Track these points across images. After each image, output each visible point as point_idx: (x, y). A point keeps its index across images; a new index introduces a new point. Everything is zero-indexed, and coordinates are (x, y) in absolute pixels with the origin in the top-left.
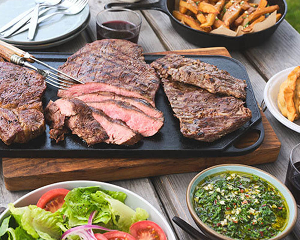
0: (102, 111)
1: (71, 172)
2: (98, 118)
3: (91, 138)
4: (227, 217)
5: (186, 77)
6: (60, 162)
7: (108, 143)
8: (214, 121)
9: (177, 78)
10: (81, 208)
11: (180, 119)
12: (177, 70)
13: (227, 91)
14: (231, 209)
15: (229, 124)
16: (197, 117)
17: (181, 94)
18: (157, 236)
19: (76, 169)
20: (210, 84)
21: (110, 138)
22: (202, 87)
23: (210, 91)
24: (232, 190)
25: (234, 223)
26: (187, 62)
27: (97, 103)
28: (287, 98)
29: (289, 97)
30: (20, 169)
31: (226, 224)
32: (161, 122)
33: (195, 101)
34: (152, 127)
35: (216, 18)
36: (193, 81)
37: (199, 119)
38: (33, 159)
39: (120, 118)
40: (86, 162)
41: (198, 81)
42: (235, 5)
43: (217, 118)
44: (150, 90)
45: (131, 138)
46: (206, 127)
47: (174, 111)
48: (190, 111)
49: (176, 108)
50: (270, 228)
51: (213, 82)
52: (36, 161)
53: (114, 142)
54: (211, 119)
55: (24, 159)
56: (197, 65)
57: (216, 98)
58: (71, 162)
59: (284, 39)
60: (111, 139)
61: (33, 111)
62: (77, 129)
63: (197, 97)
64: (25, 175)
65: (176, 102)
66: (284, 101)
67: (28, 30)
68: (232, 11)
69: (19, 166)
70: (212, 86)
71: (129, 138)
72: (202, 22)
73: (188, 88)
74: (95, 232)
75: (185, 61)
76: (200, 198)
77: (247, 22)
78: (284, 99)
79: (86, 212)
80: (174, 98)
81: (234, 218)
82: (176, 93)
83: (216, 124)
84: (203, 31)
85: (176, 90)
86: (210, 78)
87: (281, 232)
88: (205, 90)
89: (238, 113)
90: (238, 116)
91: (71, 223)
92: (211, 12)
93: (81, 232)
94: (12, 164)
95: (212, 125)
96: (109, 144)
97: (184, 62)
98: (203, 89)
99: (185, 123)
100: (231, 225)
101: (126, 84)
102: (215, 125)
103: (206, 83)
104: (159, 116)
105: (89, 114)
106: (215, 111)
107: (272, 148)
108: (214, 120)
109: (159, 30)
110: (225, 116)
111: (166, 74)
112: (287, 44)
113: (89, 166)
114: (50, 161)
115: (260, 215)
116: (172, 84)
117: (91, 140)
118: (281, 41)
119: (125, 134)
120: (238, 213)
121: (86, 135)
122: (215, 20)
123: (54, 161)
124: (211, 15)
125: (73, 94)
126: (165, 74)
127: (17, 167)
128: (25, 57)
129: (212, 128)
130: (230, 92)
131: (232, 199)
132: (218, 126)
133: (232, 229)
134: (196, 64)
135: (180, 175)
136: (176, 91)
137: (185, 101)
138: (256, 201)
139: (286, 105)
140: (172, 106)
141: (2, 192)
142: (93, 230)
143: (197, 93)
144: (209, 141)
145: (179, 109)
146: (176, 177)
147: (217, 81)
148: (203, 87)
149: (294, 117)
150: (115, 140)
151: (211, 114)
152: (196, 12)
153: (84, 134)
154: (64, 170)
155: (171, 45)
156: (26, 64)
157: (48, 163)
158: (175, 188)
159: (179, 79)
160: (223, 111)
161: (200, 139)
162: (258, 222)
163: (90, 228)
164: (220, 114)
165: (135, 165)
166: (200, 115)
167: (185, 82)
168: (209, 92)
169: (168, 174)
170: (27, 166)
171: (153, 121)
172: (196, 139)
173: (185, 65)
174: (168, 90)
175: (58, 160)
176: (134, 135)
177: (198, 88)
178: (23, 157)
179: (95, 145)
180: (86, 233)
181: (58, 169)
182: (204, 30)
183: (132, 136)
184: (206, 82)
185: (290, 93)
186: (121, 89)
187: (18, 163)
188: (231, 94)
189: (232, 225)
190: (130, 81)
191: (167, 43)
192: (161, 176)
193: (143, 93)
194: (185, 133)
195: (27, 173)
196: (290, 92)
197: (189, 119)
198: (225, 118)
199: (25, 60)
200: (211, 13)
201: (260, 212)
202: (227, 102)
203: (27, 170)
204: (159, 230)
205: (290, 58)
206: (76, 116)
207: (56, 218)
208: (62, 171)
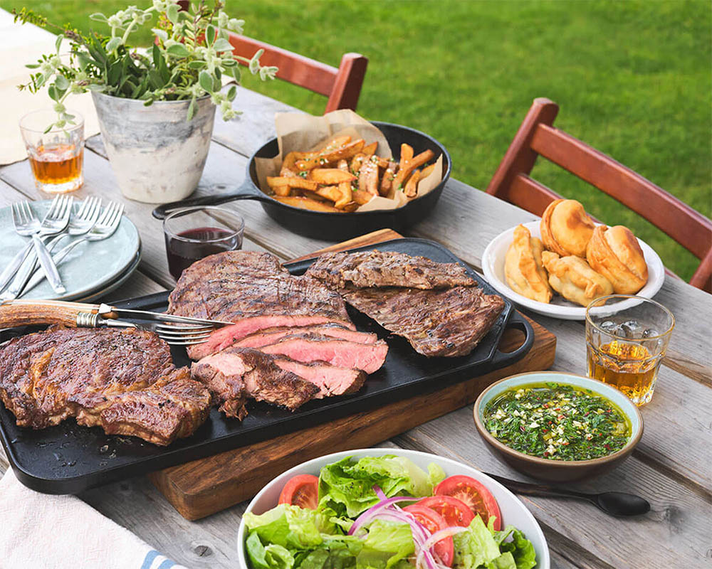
0: (284, 355)
1: (286, 457)
2: (286, 367)
3: (293, 397)
4: (551, 441)
5: (376, 276)
6: (260, 449)
7: (322, 398)
8: (457, 325)
9: (364, 283)
10: (351, 487)
11: (407, 336)
12: (355, 271)
13: (448, 280)
14: (549, 430)
15: (480, 323)
16: (428, 326)
17: (381, 304)
18: (475, 494)
19: (291, 450)
20: (418, 277)
21: (321, 388)
22: (407, 286)
23: (424, 287)
24: (533, 408)
25: (565, 446)
26: (361, 256)
27: (272, 346)
28: (527, 273)
29: (530, 271)
30: (205, 475)
31: (555, 450)
32: (383, 347)
33: (408, 307)
34: (374, 358)
35: (352, 188)
36: (390, 281)
37: (433, 328)
38: (214, 457)
39: (319, 358)
40: (300, 437)
41: (397, 279)
42: (366, 164)
43: (458, 320)
44: (336, 308)
45: (356, 379)
46: (449, 336)
47: (388, 329)
48: (412, 322)
49: (388, 324)
50: (613, 438)
51: (421, 273)
52: (223, 458)
53: (331, 393)
54: (450, 323)
55: (200, 462)
56: (378, 258)
57: (436, 294)
58: (277, 444)
59: (458, 201)
60: (324, 391)
61: (182, 383)
62: (265, 391)
63: (408, 301)
64: (218, 483)
65: (381, 316)
66: (524, 278)
67: (45, 278)
68: (368, 172)
69: (199, 472)
70: (423, 278)
71: (352, 381)
72: (335, 200)
73: (385, 294)
74: (401, 505)
75: (358, 256)
76: (498, 432)
77: (400, 185)
78: (522, 276)
79: (362, 491)
80: (376, 312)
81: (561, 440)
82: (372, 304)
83: (462, 329)
84: (342, 211)
85: (369, 300)
86: (414, 269)
87: (630, 436)
88: (414, 289)
89: (483, 305)
90: (486, 309)
91: (351, 512)
92: (341, 180)
93: (378, 515)
94: (185, 474)
95: (457, 332)
96: (324, 398)
97: (357, 258)
98: (410, 288)
99: (417, 339)
100: (562, 449)
101: (296, 309)
102: (460, 330)
103: (412, 278)
104: (372, 341)
105: (272, 364)
106: (448, 311)
107: (546, 344)
108: (454, 323)
109: (253, 233)
110: (468, 314)
111: (342, 282)
112: (467, 207)
113: (307, 442)
114: (244, 452)
115: (591, 425)
116: (357, 294)
117: (294, 401)
118: (453, 203)
119: (344, 377)
120: (561, 432)
121: (283, 395)
122: (352, 191)
123: (249, 450)
124: (344, 184)
125: (215, 348)
126: (339, 283)
127: (197, 476)
128: (100, 312)
129: (459, 334)
130: (453, 281)
131: (542, 419)
132: (465, 330)
133: (568, 453)
134: (376, 256)
135: (434, 421)
136: (372, 301)
137: (394, 310)
138: (575, 411)
139: (529, 284)
140: (381, 323)
141: (180, 527)
142: (396, 504)
143: (404, 296)
144: (464, 354)
145: (394, 324)
146: (430, 426)
147: (426, 271)
148: (409, 284)
149: (548, 297)
150: (330, 390)
151: (446, 317)
152: (314, 188)
153: (279, 396)
154: (274, 458)
155: (289, 249)
156: (110, 322)
157: (242, 455)
158: (440, 441)
159: (367, 283)
160: (461, 309)
161: (451, 354)
162: (594, 435)
163: (390, 504)
164: (458, 313)
165: (373, 420)
166: (431, 323)
167: (378, 285)
168: (422, 290)
169: (418, 425)
170: (212, 470)
171: (371, 348)
172: (446, 356)
173: (362, 261)
174: (358, 303)
175: (255, 447)
176: (358, 373)
177: (402, 289)
178: (197, 459)
179: (302, 407)
180: (389, 512)
181: (264, 459)
182: (344, 209)
183: (356, 376)
184: (411, 276)
185: (528, 263)
186: (294, 317)
187: (194, 469)
188: (454, 283)
189: (564, 449)
190: (298, 304)
191: (280, 249)
192: (406, 432)
193: (330, 315)
194: (428, 351)
195: (219, 479)
196: (531, 262)
197: (417, 333)
198: (469, 317)
199: (103, 316)
200: (343, 182)
201: (587, 423)
202: (458, 294)
203: (216, 474)
204: (475, 483)
205: (482, 225)
206: (255, 372)
207: (323, 514)
208: (271, 459)
